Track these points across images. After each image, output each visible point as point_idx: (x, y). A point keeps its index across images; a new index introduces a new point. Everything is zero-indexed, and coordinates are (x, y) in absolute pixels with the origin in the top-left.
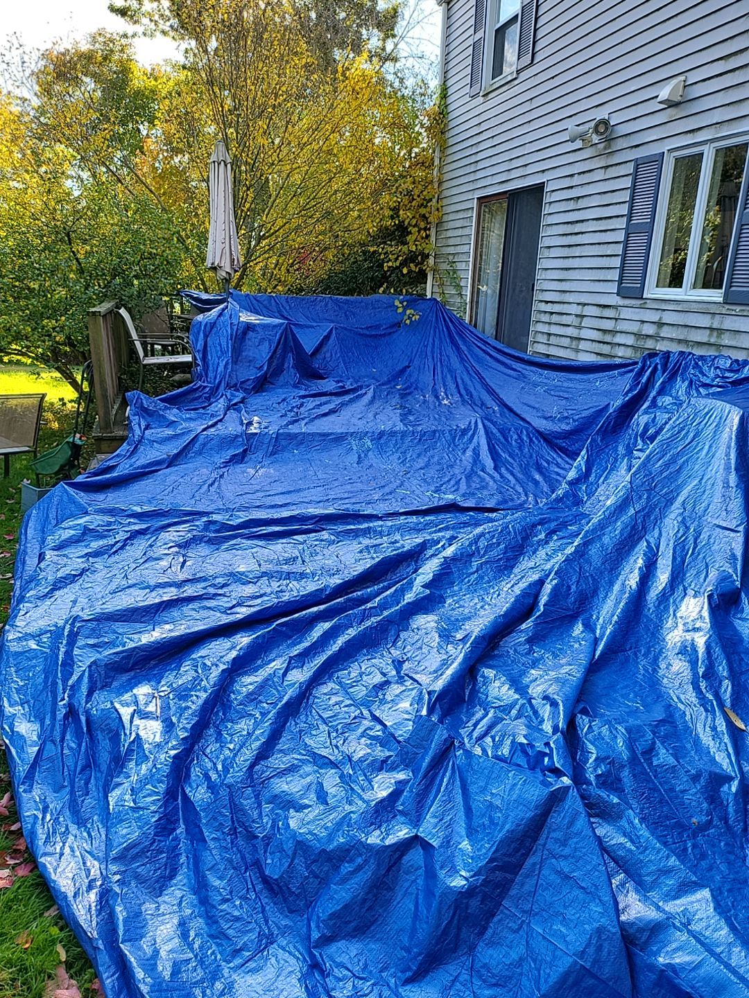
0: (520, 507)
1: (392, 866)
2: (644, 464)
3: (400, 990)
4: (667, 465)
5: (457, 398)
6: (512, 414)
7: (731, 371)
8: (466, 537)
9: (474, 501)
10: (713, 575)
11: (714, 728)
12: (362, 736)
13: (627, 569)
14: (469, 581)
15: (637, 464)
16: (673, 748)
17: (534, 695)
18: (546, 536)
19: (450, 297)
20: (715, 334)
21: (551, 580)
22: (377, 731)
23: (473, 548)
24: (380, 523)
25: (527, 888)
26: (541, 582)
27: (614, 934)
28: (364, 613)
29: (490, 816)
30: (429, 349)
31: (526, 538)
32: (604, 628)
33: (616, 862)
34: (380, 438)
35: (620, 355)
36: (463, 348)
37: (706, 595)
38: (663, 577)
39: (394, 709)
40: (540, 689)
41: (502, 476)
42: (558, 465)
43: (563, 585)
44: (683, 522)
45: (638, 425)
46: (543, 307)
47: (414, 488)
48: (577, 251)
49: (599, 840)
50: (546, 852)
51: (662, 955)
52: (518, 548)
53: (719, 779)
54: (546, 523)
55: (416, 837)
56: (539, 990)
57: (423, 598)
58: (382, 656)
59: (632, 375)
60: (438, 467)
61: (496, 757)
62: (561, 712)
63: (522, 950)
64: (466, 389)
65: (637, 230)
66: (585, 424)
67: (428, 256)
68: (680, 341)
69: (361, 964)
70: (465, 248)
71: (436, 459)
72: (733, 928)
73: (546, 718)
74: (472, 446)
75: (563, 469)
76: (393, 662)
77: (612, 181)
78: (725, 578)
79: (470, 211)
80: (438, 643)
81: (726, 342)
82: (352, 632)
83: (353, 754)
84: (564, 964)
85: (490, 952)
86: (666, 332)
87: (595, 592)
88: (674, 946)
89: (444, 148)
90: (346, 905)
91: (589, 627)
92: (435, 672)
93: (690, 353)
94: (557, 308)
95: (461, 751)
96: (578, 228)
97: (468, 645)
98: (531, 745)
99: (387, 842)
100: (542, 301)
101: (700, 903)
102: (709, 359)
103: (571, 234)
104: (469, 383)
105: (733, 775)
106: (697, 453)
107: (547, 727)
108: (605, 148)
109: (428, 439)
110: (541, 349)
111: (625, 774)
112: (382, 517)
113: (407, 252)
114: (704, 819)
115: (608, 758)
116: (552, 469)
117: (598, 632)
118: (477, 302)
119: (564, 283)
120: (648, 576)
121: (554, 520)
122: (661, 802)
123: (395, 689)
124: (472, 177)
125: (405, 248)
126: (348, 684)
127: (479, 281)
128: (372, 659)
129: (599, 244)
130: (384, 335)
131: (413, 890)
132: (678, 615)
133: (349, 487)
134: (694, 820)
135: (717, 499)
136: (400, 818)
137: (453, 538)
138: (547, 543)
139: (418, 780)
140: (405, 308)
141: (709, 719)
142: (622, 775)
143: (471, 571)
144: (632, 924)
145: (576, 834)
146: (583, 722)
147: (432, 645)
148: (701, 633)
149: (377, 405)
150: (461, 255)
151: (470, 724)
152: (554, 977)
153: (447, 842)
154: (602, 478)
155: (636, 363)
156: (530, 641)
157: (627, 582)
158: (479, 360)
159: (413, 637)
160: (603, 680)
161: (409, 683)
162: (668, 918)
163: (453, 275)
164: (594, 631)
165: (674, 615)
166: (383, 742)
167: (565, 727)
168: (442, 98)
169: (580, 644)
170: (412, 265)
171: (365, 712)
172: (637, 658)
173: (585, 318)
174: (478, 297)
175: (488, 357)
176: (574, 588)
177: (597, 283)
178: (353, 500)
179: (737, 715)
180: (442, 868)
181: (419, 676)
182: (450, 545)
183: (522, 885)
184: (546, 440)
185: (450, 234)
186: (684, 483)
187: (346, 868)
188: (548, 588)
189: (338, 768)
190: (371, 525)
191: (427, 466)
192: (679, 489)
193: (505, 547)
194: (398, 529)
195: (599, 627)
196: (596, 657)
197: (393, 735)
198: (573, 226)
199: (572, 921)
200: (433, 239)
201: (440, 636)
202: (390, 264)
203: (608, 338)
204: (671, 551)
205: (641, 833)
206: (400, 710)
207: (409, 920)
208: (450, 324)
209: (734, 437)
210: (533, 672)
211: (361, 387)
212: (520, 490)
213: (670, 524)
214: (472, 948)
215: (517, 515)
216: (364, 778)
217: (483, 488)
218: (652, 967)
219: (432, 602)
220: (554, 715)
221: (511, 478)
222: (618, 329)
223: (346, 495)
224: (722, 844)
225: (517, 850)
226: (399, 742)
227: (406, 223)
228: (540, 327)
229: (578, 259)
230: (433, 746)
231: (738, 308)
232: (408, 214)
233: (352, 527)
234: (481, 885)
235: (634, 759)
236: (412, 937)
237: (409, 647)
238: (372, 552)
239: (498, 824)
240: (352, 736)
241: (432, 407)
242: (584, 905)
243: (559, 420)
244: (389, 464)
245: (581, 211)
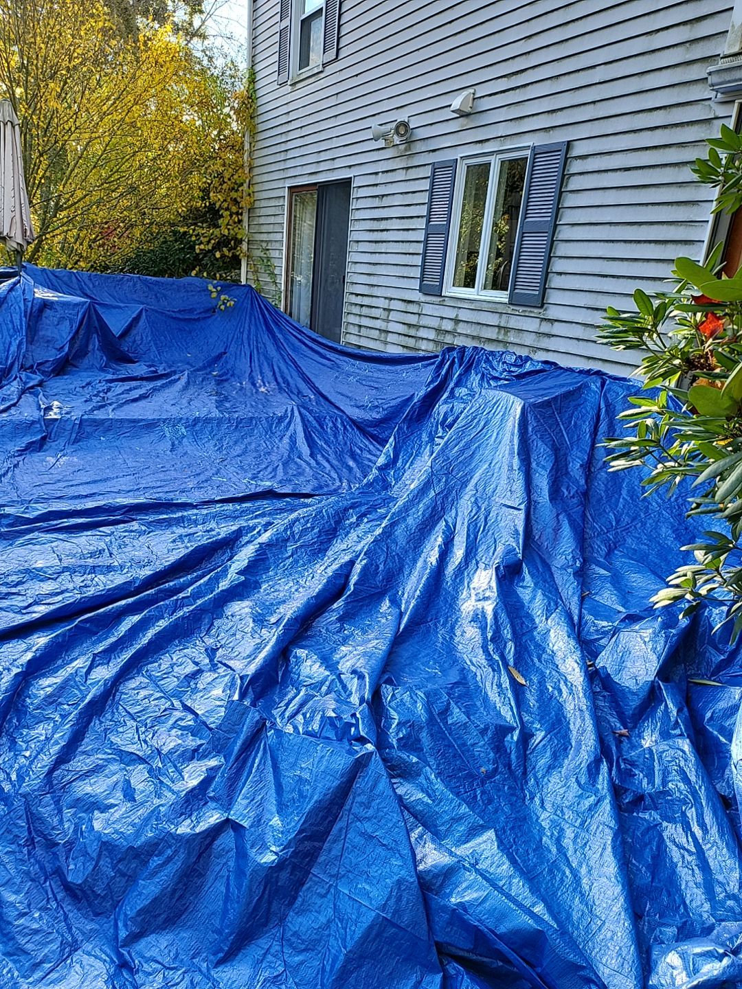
0: (334, 492)
1: (203, 852)
2: (443, 450)
3: (212, 972)
4: (462, 451)
5: (274, 385)
6: (327, 403)
7: (515, 366)
8: (281, 522)
9: (291, 487)
10: (500, 549)
11: (499, 686)
12: (173, 727)
13: (428, 547)
14: (284, 566)
15: (437, 449)
16: (465, 706)
17: (343, 671)
18: (357, 520)
19: (265, 285)
20: (503, 332)
21: (361, 561)
22: (189, 720)
23: (288, 533)
24: (195, 511)
25: (334, 852)
26: (352, 563)
27: (412, 883)
28: (176, 603)
29: (300, 790)
30: (245, 336)
31: (338, 522)
32: (408, 602)
33: (416, 817)
34: (195, 425)
35: (423, 348)
36: (280, 336)
37: (494, 567)
38: (459, 553)
39: (206, 697)
40: (349, 664)
41: (318, 463)
42: (370, 452)
43: (372, 565)
44: (476, 502)
45: (438, 414)
46: (354, 299)
47: (231, 475)
48: (382, 248)
49: (400, 799)
50: (351, 816)
51: (454, 896)
52: (331, 531)
53: (503, 730)
54: (357, 507)
55: (228, 820)
56: (345, 948)
57: (237, 586)
58: (195, 645)
59: (433, 367)
60: (255, 454)
61: (307, 733)
62: (367, 684)
63: (330, 912)
64: (283, 378)
65: (436, 232)
66: (393, 413)
67: (241, 241)
68: (473, 337)
69: (174, 954)
70: (278, 237)
71: (253, 446)
72: (513, 862)
73: (354, 691)
74: (288, 434)
75: (374, 455)
76: (206, 650)
77: (412, 182)
78: (509, 551)
79: (282, 199)
80: (252, 628)
81: (512, 339)
82: (162, 624)
83: (163, 747)
84: (368, 918)
85: (300, 920)
86: (461, 328)
87: (401, 570)
88: (464, 885)
89: (253, 134)
90: (156, 898)
91: (395, 602)
92: (249, 656)
93: (483, 349)
94: (366, 301)
95: (273, 731)
96: (383, 225)
97: (281, 628)
98: (339, 718)
99: (198, 830)
100: (352, 294)
101: (486, 843)
102: (498, 355)
103: (377, 230)
104: (286, 371)
105: (515, 725)
106: (487, 440)
107: (355, 699)
108: (406, 150)
109: (244, 426)
110: (353, 340)
111: (424, 736)
112: (197, 505)
113: (219, 236)
114: (491, 767)
115: (409, 721)
116: (364, 455)
117: (403, 606)
118: (292, 291)
119: (372, 277)
120: (447, 553)
121: (365, 504)
122: (454, 756)
123: (208, 677)
124: (282, 166)
125: (217, 232)
126: (158, 677)
127: (293, 270)
128: (184, 649)
129: (403, 242)
130: (198, 320)
131: (225, 872)
132: (471, 586)
133: (161, 476)
134: (483, 769)
135: (504, 481)
136: (211, 804)
137: (269, 524)
138: (358, 525)
139: (230, 765)
140: (219, 293)
141: (496, 678)
142: (421, 737)
143: (287, 555)
144: (428, 872)
145: (379, 795)
146: (387, 691)
147: (246, 630)
148: (490, 602)
149: (192, 390)
150: (274, 243)
151: (282, 704)
152: (359, 933)
153: (258, 821)
154: (408, 464)
155: (437, 356)
156: (341, 619)
157: (428, 560)
158: (295, 349)
159: (227, 624)
160: (406, 652)
161: (222, 670)
162: (459, 862)
163: (267, 262)
164: (400, 608)
165: (468, 586)
166: (193, 732)
167: (370, 697)
168: (250, 83)
169: (387, 619)
170: (224, 249)
171: (177, 703)
172: (437, 628)
173: (392, 313)
174: (292, 286)
175: (304, 347)
176: (381, 567)
177: (401, 279)
178: (166, 489)
179: (519, 672)
180: (252, 847)
181: (232, 662)
182: (266, 531)
183: (330, 850)
184: (359, 428)
185: (262, 220)
186: (477, 467)
187: (156, 861)
188: (358, 568)
189: (147, 763)
190: (185, 514)
191: (244, 452)
192: (472, 472)
193: (319, 531)
194: (214, 518)
195: (404, 602)
196: (401, 630)
197: (204, 723)
198: (379, 222)
199: (374, 877)
200: (245, 224)
201: (254, 621)
202: (202, 247)
203: (412, 332)
204: (466, 529)
205: (436, 787)
206: (213, 697)
207: (221, 903)
208: (266, 312)
209: (517, 425)
210: (343, 648)
211: (175, 372)
212: (335, 476)
213: (465, 504)
214: (282, 919)
215: (330, 500)
216: (174, 769)
217: (300, 474)
218: (445, 908)
219: (247, 588)
220: (361, 687)
221: (326, 464)
222: (421, 323)
223: (159, 484)
224: (506, 788)
225: (324, 818)
226: (211, 729)
227: (217, 205)
228: (352, 319)
229: (384, 255)
230: (245, 729)
231: (521, 309)
232: (219, 197)
233: (165, 516)
234: (291, 857)
235: (431, 720)
236: (222, 920)
237: (223, 634)
238: (186, 541)
239: (306, 796)
240: (162, 729)
241: (249, 394)
242: (386, 861)
243: (370, 409)
244: (205, 451)
245: (385, 209)
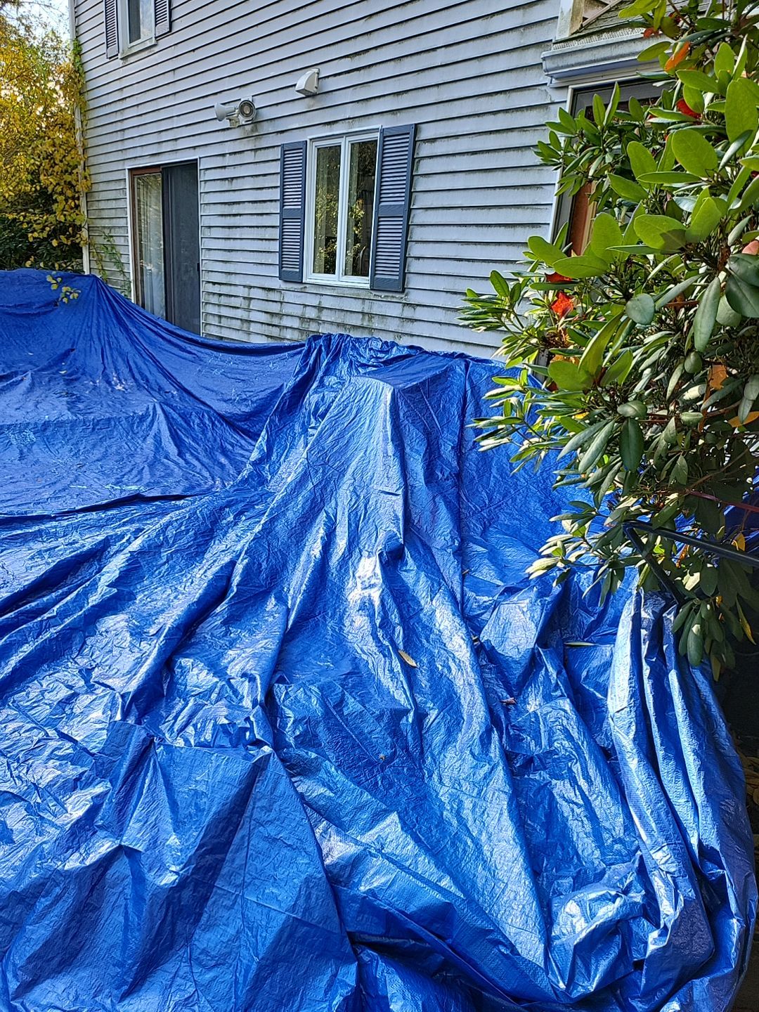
0: (208, 491)
1: (95, 885)
2: (317, 441)
3: (118, 1007)
4: (337, 440)
5: (131, 383)
6: (191, 398)
7: (381, 352)
8: (152, 527)
9: (160, 490)
10: (382, 535)
11: (391, 671)
12: (49, 758)
13: (311, 539)
14: (160, 573)
15: (311, 440)
16: (359, 696)
17: (233, 675)
18: (235, 518)
19: (112, 275)
20: (367, 317)
21: (242, 560)
22: (67, 749)
23: (161, 538)
24: (54, 523)
25: (238, 862)
26: (232, 564)
27: (320, 879)
28: (41, 625)
29: (196, 804)
30: (94, 330)
31: (215, 522)
32: (294, 598)
33: (319, 813)
34: (45, 429)
35: (288, 337)
36: (133, 329)
37: (377, 553)
38: (341, 543)
39: (84, 721)
40: (238, 668)
41: (187, 462)
42: (242, 447)
43: (254, 563)
44: (355, 491)
45: (310, 404)
46: (211, 288)
47: (92, 482)
48: (237, 233)
49: (302, 796)
50: (253, 822)
51: (363, 884)
52: (208, 532)
53: (400, 713)
54: (233, 505)
55: (120, 847)
56: (257, 956)
57: (109, 599)
58: (67, 667)
59: (300, 356)
60: (117, 458)
61: (199, 744)
62: (259, 685)
63: (239, 922)
64: (141, 374)
65: (291, 217)
66: (263, 405)
67: (80, 228)
68: (338, 325)
69: (71, 997)
70: (121, 222)
71: (114, 449)
72: (417, 841)
73: (245, 694)
74: (152, 433)
75: (247, 450)
76: (80, 671)
77: (262, 165)
78: (391, 537)
79: (122, 182)
80: (130, 642)
81: (376, 325)
82: (27, 649)
83: (41, 781)
84: (278, 922)
85: (208, 936)
86: (325, 316)
87: (284, 566)
88: (372, 872)
89: (84, 112)
90: (46, 942)
91: (281, 600)
92: (129, 672)
93: (348, 336)
94: (224, 290)
95: (162, 747)
96: (235, 209)
97: (162, 639)
98: (232, 724)
99: (88, 863)
100: (209, 282)
101: (391, 827)
102: (364, 341)
103: (230, 215)
104: (144, 366)
105: (409, 707)
106: (360, 428)
107: (247, 703)
108: (252, 131)
109: (102, 427)
110: (214, 331)
111: (321, 730)
112: (55, 517)
113: (54, 222)
114: (389, 752)
115: (305, 718)
116: (236, 451)
117: (290, 602)
118: (142, 281)
119: (228, 264)
120: (330, 544)
121: (241, 501)
122: (353, 747)
123: (84, 700)
124: (120, 146)
125: (51, 218)
126: (27, 706)
127: (141, 258)
128: (54, 673)
129: (257, 227)
130: (38, 314)
131: (121, 902)
132: (357, 575)
133: (11, 488)
134: (381, 755)
135: (380, 469)
136: (101, 833)
137: (139, 530)
138: (236, 524)
139: (117, 789)
140: (60, 285)
141: (387, 663)
142: (318, 731)
143: (162, 562)
144: (335, 865)
145: (280, 797)
146: (280, 690)
147: (123, 646)
148: (376, 589)
149: (38, 392)
150: (117, 230)
151: (170, 718)
152: (270, 938)
153: (154, 843)
154: (283, 457)
155: (303, 345)
156: (226, 623)
157: (312, 552)
158: (151, 343)
159: (101, 641)
160: (295, 650)
161: (100, 690)
162: (365, 850)
163: (112, 251)
164: (285, 603)
165: (354, 576)
166: (73, 761)
167: (263, 699)
168: (76, 55)
169: (274, 617)
170: (62, 237)
171: (51, 733)
172: (326, 621)
173: (252, 301)
174: (142, 275)
175: (161, 340)
176: (264, 565)
177: (260, 266)
178: (18, 502)
179: (409, 654)
180: (150, 870)
181: (111, 680)
182: (136, 538)
183: (233, 861)
184: (228, 423)
185: (102, 205)
186: (353, 455)
187: (43, 902)
188: (239, 568)
189: (23, 800)
190: (43, 527)
191: (105, 456)
192: (349, 460)
193: (195, 534)
194: (76, 528)
195: (290, 598)
196: (289, 627)
197: (85, 749)
198: (231, 206)
199: (282, 880)
200: (83, 209)
201: (131, 635)
202: (36, 235)
203: (276, 321)
204: (347, 519)
205: (337, 779)
206: (92, 720)
207: (120, 934)
208: (115, 304)
209: (388, 411)
210: (230, 652)
211: (16, 374)
212: (207, 474)
213: (344, 495)
214: (189, 939)
215: (204, 500)
216: (55, 803)
217: (170, 475)
218: (354, 898)
219: (120, 600)
220: (253, 690)
221: (196, 463)
222: (284, 312)
223: (8, 497)
224: (405, 770)
225: (224, 829)
226: (93, 755)
227: (50, 189)
228: (210, 309)
229: (239, 241)
230: (130, 750)
231: (383, 294)
232: (51, 180)
233: (19, 532)
234: (192, 874)
235: (327, 714)
236: (123, 951)
237: (98, 652)
238: (46, 557)
239: (204, 809)
240: (37, 762)
241: (104, 393)
242: (292, 861)
243: (238, 402)
244: (60, 457)
245: (236, 193)
